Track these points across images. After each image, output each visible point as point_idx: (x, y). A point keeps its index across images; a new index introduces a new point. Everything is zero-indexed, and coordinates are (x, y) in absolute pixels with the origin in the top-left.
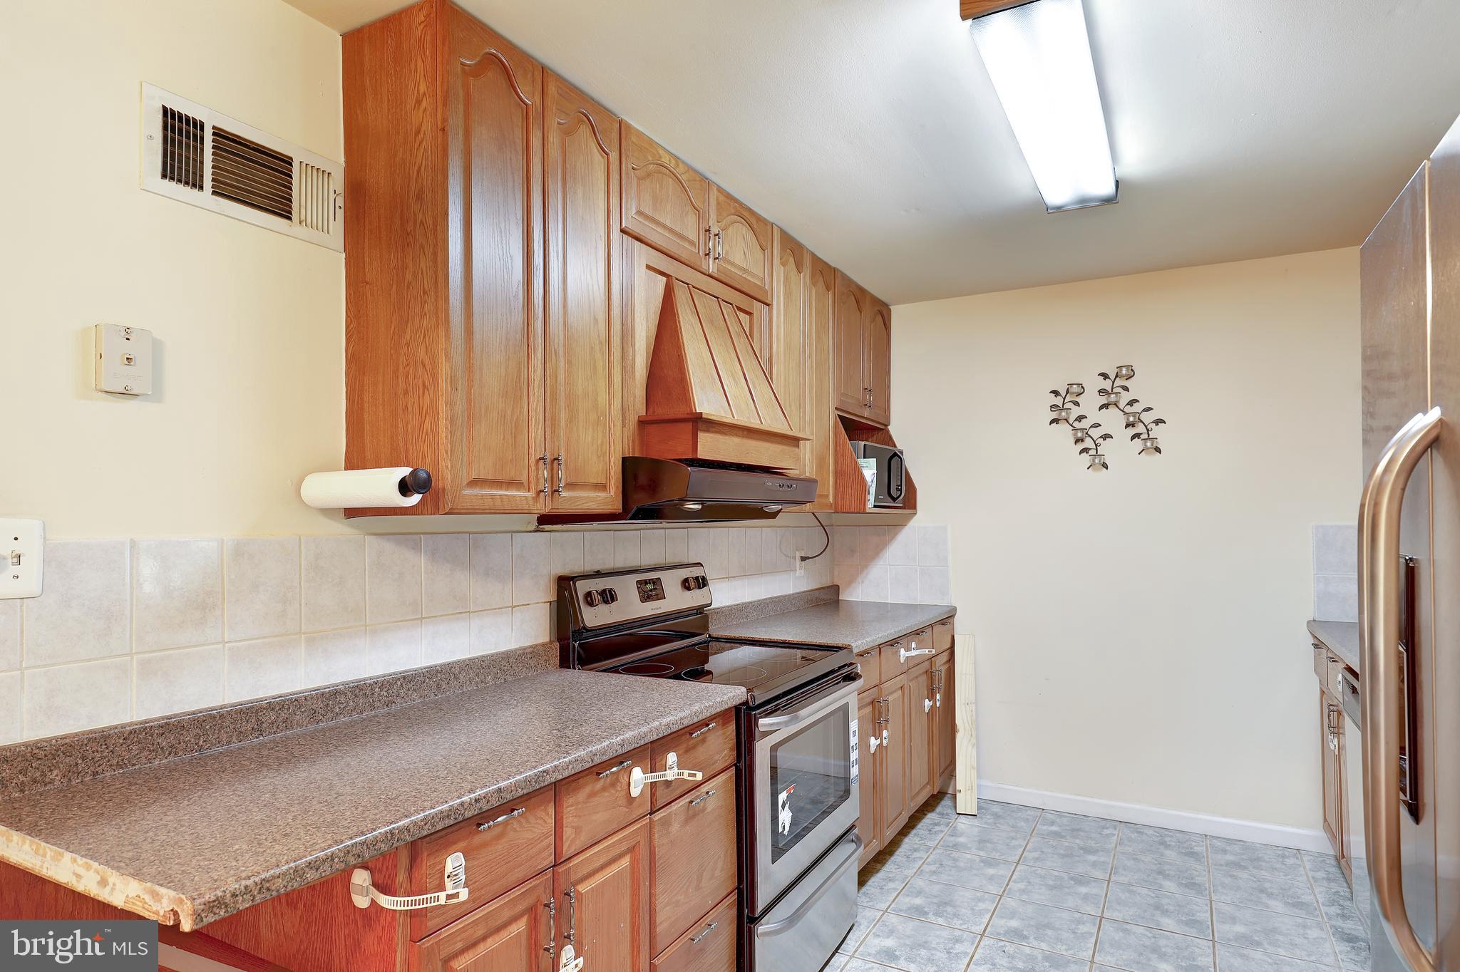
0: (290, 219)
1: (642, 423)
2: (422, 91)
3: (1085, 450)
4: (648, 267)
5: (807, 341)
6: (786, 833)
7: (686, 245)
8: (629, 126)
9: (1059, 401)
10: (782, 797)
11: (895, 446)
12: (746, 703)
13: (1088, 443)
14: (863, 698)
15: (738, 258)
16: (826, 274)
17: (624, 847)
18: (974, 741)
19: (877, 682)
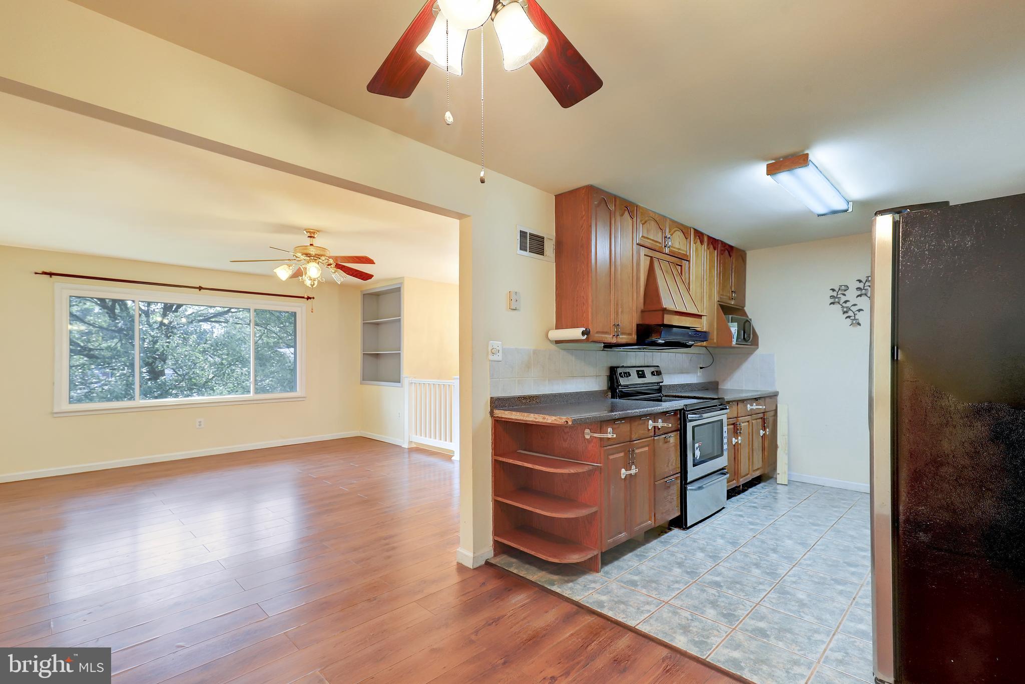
0: (544, 255)
1: (642, 312)
2: (583, 214)
3: (849, 317)
4: (645, 255)
5: (705, 274)
6: (698, 458)
7: (658, 244)
8: (640, 206)
9: (835, 294)
10: (697, 445)
11: (748, 317)
12: (683, 409)
13: (850, 313)
14: (729, 421)
15: (677, 245)
16: (714, 242)
17: (646, 444)
18: (787, 452)
19: (736, 416)
